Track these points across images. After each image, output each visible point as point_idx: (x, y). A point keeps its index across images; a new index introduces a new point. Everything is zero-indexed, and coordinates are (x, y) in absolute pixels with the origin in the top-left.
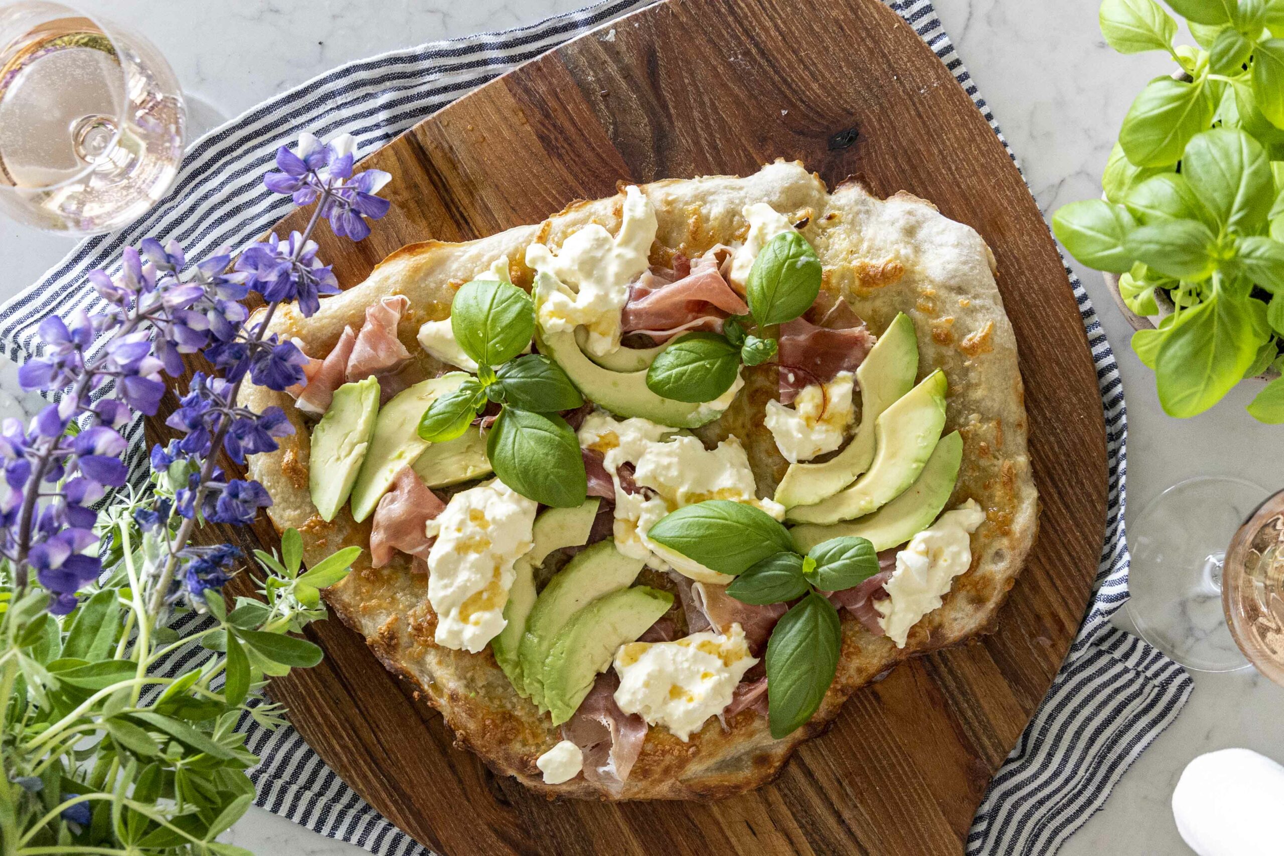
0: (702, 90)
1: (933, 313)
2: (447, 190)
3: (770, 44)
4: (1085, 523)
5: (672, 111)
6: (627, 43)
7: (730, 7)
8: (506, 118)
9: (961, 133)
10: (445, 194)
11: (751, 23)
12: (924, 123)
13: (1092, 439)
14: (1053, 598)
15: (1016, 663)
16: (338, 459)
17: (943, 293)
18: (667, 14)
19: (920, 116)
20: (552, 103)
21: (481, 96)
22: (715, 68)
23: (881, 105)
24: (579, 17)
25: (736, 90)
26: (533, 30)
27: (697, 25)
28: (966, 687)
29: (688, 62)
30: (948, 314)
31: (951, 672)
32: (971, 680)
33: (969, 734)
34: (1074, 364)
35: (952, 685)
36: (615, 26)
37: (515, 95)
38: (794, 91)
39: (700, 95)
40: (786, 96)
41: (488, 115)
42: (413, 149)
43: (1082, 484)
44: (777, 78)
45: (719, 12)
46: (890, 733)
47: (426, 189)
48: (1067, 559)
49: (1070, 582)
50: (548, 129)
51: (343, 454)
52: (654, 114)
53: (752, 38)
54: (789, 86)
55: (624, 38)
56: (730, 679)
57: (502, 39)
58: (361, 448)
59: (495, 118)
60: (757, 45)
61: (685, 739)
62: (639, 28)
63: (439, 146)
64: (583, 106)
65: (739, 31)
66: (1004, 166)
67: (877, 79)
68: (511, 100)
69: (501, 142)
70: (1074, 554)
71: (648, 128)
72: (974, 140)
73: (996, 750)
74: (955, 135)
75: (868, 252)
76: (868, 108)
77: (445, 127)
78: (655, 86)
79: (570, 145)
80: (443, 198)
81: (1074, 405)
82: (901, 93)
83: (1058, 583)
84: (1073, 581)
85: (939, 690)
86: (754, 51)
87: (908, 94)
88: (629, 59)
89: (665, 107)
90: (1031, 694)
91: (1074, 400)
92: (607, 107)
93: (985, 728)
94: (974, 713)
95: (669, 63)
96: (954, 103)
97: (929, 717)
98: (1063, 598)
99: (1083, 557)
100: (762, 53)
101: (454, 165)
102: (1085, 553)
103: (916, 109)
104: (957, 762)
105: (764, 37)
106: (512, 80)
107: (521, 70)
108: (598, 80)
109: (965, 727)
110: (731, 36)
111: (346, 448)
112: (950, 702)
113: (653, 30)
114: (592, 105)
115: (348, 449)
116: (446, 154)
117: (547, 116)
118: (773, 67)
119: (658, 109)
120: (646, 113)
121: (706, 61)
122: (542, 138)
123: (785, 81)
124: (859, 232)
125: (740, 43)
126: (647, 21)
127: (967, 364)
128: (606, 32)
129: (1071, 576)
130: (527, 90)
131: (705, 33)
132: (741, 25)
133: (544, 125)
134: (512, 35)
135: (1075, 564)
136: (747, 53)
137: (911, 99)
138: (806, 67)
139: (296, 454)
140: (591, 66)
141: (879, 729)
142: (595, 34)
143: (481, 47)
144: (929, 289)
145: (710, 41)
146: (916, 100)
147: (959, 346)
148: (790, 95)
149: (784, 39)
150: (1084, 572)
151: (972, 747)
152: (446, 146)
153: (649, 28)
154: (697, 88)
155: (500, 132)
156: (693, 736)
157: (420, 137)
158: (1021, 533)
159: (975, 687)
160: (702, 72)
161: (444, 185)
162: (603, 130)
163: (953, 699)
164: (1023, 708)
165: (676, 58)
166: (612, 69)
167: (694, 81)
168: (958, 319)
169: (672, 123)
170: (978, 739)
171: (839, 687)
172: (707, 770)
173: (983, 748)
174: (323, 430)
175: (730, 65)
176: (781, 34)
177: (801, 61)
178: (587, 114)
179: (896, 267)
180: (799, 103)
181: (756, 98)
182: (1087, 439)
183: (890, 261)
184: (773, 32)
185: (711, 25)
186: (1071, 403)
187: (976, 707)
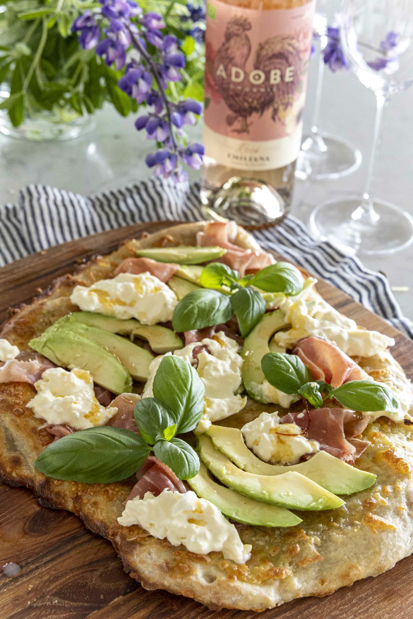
56: (76, 419)
61: (29, 405)
144: (401, 486)
156: (31, 411)
158: (234, 587)
168: (387, 508)
171: (79, 494)
172: (6, 429)
179: (406, 465)
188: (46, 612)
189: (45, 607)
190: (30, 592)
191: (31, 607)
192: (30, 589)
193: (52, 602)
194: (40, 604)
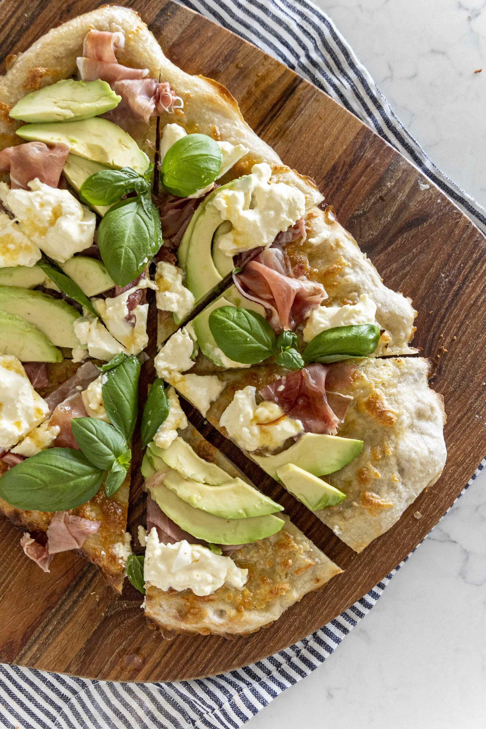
0: (413, 263)
1: (375, 460)
2: (272, 118)
3: (464, 297)
4: (220, 656)
5: (389, 249)
6: (424, 200)
7: (479, 259)
8: (337, 139)
9: (459, 456)
10: (268, 118)
11: (474, 278)
12: (455, 426)
13: (282, 636)
14: (156, 655)
15: (99, 648)
16: (55, 103)
17: (393, 461)
18: (456, 219)
19: (459, 421)
20: (361, 165)
21: (346, 116)
22: (432, 266)
23: (455, 390)
24: (428, 164)
25: (423, 287)
26: (405, 135)
27: (457, 242)
28: (68, 618)
29: (428, 246)
30: (381, 472)
31: (75, 602)
32: (74, 620)
33: (36, 634)
34: (330, 602)
35: (66, 607)
36: (432, 187)
37: (356, 138)
38: (439, 327)
39: (409, 263)
40: (433, 323)
41: (335, 126)
42: (291, 85)
43: (247, 643)
44: (443, 311)
45: (473, 253)
46: (14, 576)
47: (267, 104)
48: (189, 654)
49: (173, 662)
50: (342, 170)
51: (59, 104)
52: (382, 238)
53: (463, 283)
54: (441, 322)
55: (426, 196)
57: (390, 117)
58: (69, 114)
59: (335, 131)
60: (460, 288)
62: (437, 204)
63: (300, 101)
64: (367, 187)
65: (465, 272)
66: (449, 495)
67: (472, 381)
68: (351, 137)
69: (319, 142)
70: (194, 657)
71: (371, 237)
72: (458, 466)
73: (31, 659)
74: (456, 452)
75: (390, 395)
76: (449, 383)
77: (315, 99)
78: (401, 231)
79: (337, 188)
80: (265, 118)
81: (300, 614)
82: (469, 402)
83: (169, 655)
84: (175, 665)
85: (59, 599)
86: (455, 288)
87: (471, 407)
88: (413, 206)
89: (390, 243)
90: (81, 668)
91: (304, 613)
92: (374, 204)
93: (44, 644)
94: (51, 632)
95: (422, 233)
96: (478, 442)
97: (37, 600)
98: (160, 663)
99: (195, 665)
100: (456, 294)
101: (292, 115)
102: (198, 666)
103: (462, 417)
104: (12, 633)
105: (467, 291)
106: (365, 132)
107: (375, 136)
108: (390, 190)
109: (39, 629)
110: (459, 269)
111: (64, 104)
112: (53, 610)
113: (440, 214)
114: (371, 193)
115: (65, 105)
116: (297, 108)
117: (351, 166)
118: (450, 306)
119: (387, 239)
120: (381, 231)
121: (434, 258)
122: (334, 168)
123: (443, 317)
124: (400, 382)
125: (457, 277)
126: (445, 207)
127: (355, 504)
128: (426, 183)
129: (178, 661)
130: (363, 145)
131: (453, 250)
132: (470, 272)
133: (343, 166)
134: (396, 123)
135: (187, 662)
136: (451, 284)
137: (468, 410)
138: (459, 328)
139: (46, 74)
140: (398, 181)
141: (14, 567)
142: (421, 175)
143: (379, 107)
144: (390, 450)
145: (450, 256)
146: (469, 414)
147: (364, 492)
148: (434, 325)
149: (473, 305)
150: (184, 671)
151: (28, 639)
152: (302, 105)
153: (441, 210)
154: (412, 259)
155: (327, 138)
157: (301, 86)
159: (71, 624)
160: (425, 258)
161: (274, 116)
162: (356, 207)
163: (57, 611)
164: (69, 666)
165: (428, 237)
166: (402, 197)
167: (417, 256)
168: (381, 481)
169: (381, 252)
170: (35, 642)
173: (30, 648)
174: (71, 85)
175: (438, 276)
176: (476, 301)
177: (462, 323)
178: (364, 192)
179: (391, 419)
180: (432, 333)
181: (423, 302)
182: (280, 634)
183: (393, 413)
184: (473, 296)
185: (460, 252)
186: (301, 612)
187: (56, 632)
188: (121, 618)
189: (118, 613)
190: (98, 604)
191: (106, 618)
192: (98, 600)
193: (122, 607)
194: (113, 612)
